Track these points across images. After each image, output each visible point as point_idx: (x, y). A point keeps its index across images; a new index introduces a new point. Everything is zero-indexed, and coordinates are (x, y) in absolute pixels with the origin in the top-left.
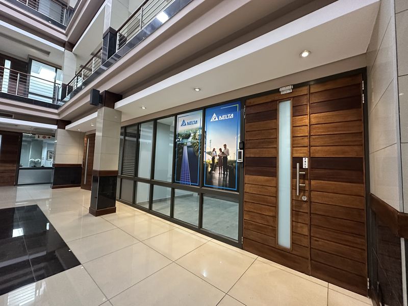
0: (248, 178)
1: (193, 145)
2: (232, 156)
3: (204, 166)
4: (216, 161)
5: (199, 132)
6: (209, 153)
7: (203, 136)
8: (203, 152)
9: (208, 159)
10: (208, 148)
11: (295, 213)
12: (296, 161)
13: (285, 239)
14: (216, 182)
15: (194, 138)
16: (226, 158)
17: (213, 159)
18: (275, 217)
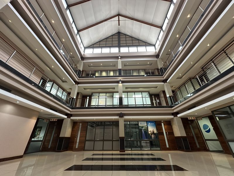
0: (159, 136)
1: (145, 129)
2: (155, 132)
3: (149, 134)
4: (152, 132)
5: (146, 126)
6: (150, 131)
7: (147, 127)
8: (148, 131)
9: (150, 133)
10: (149, 130)
11: (168, 141)
12: (166, 133)
13: (168, 146)
14: (153, 138)
15: (145, 127)
16: (154, 132)
17: (151, 133)
18: (165, 143)
